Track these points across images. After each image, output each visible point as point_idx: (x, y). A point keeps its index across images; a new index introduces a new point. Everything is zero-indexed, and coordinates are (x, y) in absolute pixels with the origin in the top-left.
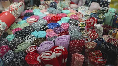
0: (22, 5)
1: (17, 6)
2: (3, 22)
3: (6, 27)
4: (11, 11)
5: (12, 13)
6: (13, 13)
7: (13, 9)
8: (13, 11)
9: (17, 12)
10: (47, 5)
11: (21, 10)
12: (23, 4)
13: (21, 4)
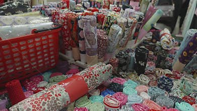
0: (108, 71)
1: (100, 70)
2: (67, 93)
3: (67, 102)
4: (86, 78)
5: (86, 80)
6: (88, 81)
7: (92, 75)
8: (90, 77)
9: (96, 80)
10: (157, 77)
11: (103, 78)
12: (110, 69)
13: (107, 67)
